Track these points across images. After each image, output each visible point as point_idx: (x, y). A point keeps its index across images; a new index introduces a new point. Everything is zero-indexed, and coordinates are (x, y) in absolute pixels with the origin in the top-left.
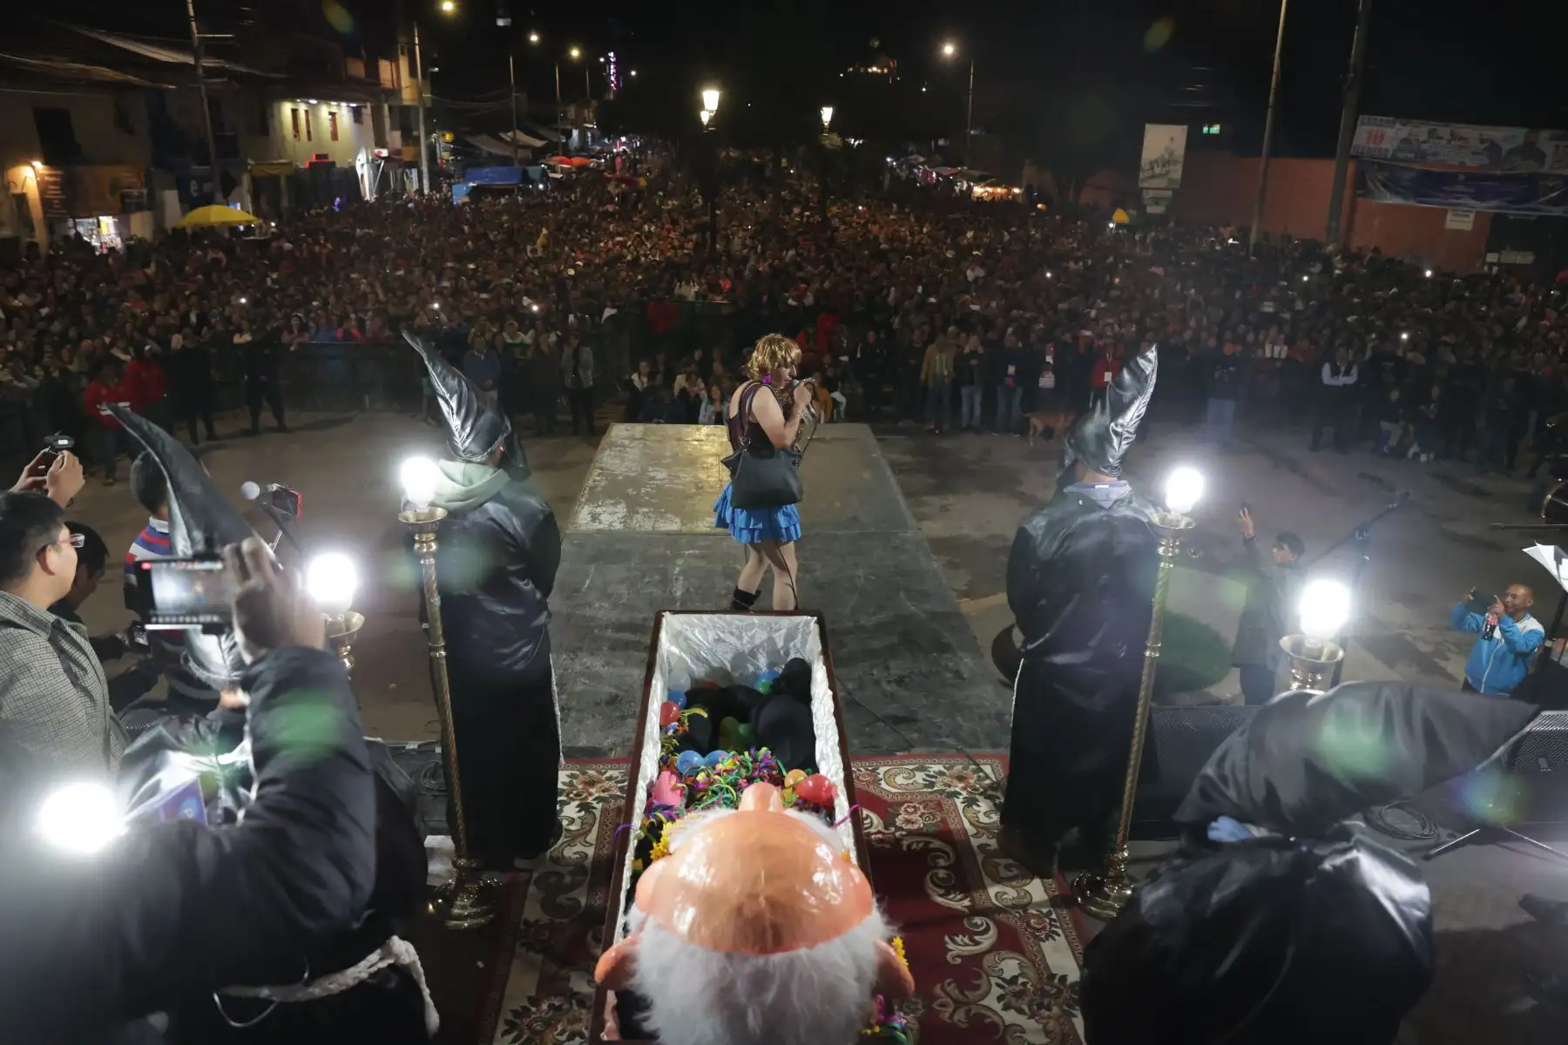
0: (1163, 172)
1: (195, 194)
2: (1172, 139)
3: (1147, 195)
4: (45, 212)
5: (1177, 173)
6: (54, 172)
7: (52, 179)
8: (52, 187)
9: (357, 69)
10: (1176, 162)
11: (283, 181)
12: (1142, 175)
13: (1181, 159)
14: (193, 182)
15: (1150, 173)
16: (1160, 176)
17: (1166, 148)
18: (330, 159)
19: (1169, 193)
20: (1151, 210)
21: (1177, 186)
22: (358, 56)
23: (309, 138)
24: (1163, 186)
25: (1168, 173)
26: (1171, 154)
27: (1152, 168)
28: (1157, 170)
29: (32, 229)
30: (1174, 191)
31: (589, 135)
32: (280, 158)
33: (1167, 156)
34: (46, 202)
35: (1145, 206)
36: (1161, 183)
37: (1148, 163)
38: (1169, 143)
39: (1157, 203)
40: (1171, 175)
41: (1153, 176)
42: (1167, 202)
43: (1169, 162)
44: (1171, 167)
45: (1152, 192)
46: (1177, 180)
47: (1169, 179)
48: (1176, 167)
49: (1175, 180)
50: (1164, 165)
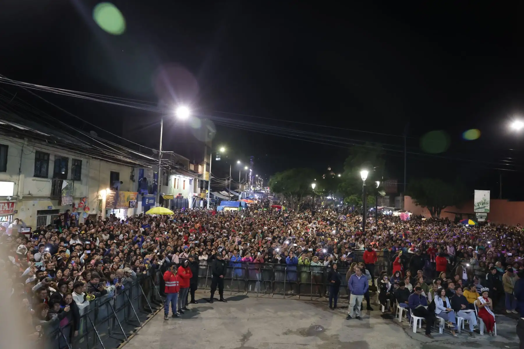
0: (483, 207)
1: (147, 203)
2: (485, 195)
3: (477, 215)
4: (106, 206)
5: (488, 207)
6: (112, 193)
7: (111, 195)
8: (111, 198)
9: (192, 167)
10: (487, 203)
11: (170, 201)
12: (475, 208)
13: (489, 202)
14: (147, 199)
16: (482, 208)
17: (483, 198)
18: (182, 195)
19: (486, 214)
20: (480, 220)
21: (489, 212)
22: (193, 163)
23: (178, 188)
24: (483, 212)
25: (485, 207)
26: (485, 200)
27: (478, 205)
28: (481, 206)
29: (101, 211)
31: (245, 193)
32: (170, 194)
33: (483, 201)
34: (107, 203)
35: (477, 219)
36: (483, 210)
37: (477, 203)
38: (484, 196)
39: (481, 218)
40: (486, 208)
41: (479, 208)
42: (485, 217)
43: (484, 203)
44: (485, 205)
45: (479, 214)
46: (488, 210)
47: (485, 209)
48: (487, 205)
49: (487, 210)
50: (483, 204)
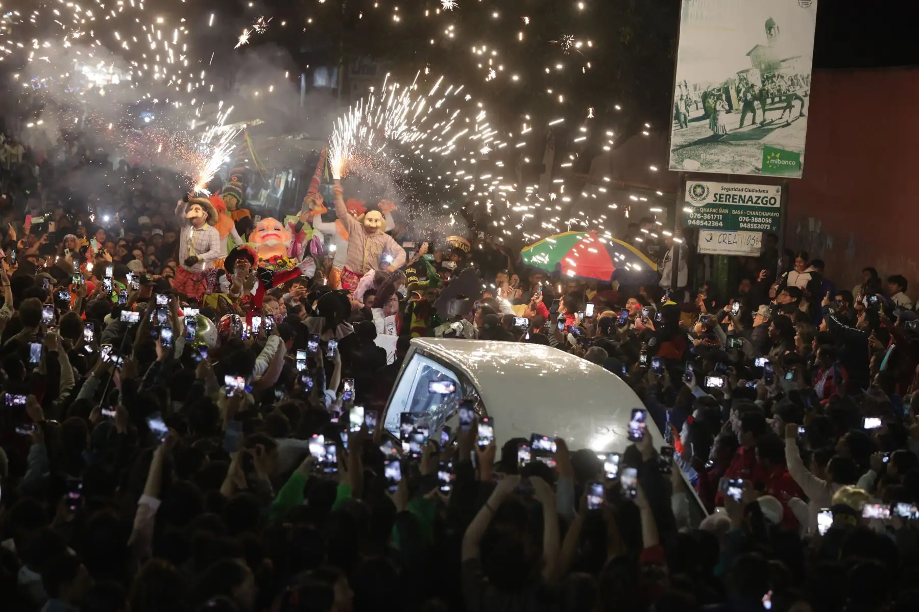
0: (748, 127)
12: (677, 137)
13: (804, 89)
15: (704, 130)
16: (735, 138)
19: (772, 193)
21: (797, 175)
24: (746, 170)
25: (761, 131)
26: (769, 73)
27: (710, 114)
28: (728, 122)
30: (787, 186)
33: (755, 79)
37: (695, 96)
38: (761, 36)
39: (731, 224)
40: (772, 139)
41: (715, 140)
42: (766, 222)
43: (762, 96)
44: (771, 116)
45: (714, 188)
46: (795, 156)
47: (768, 151)
48: (788, 116)
49: (787, 155)
50: (748, 106)
